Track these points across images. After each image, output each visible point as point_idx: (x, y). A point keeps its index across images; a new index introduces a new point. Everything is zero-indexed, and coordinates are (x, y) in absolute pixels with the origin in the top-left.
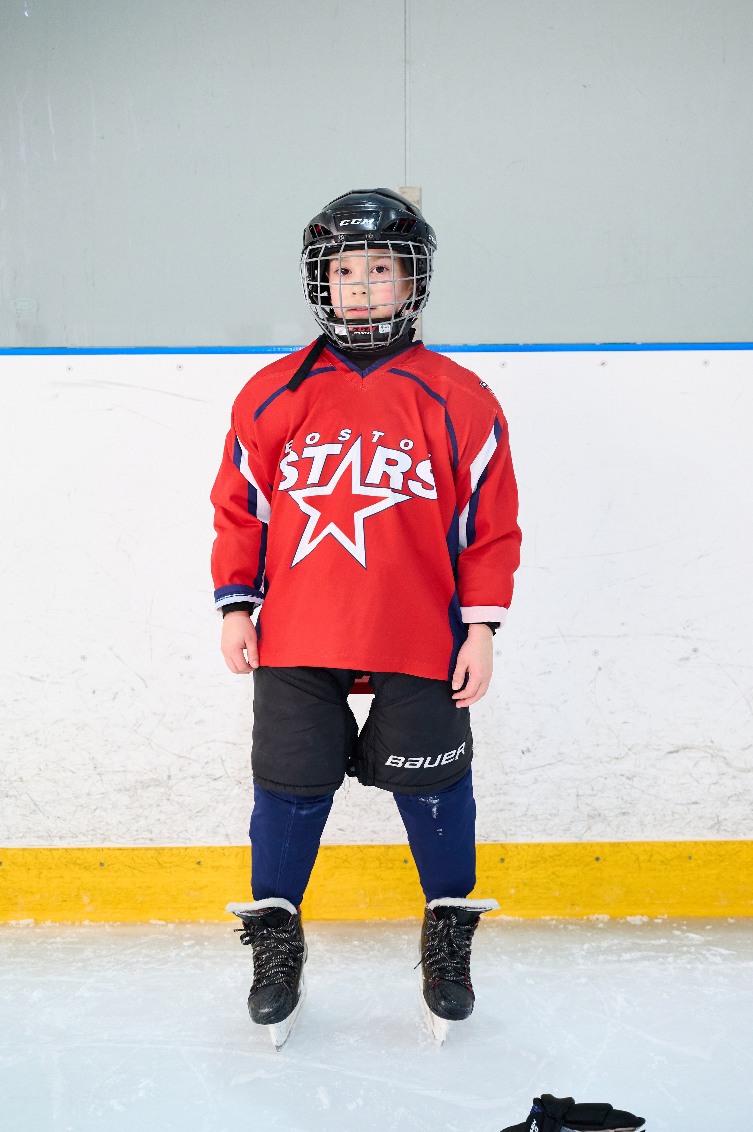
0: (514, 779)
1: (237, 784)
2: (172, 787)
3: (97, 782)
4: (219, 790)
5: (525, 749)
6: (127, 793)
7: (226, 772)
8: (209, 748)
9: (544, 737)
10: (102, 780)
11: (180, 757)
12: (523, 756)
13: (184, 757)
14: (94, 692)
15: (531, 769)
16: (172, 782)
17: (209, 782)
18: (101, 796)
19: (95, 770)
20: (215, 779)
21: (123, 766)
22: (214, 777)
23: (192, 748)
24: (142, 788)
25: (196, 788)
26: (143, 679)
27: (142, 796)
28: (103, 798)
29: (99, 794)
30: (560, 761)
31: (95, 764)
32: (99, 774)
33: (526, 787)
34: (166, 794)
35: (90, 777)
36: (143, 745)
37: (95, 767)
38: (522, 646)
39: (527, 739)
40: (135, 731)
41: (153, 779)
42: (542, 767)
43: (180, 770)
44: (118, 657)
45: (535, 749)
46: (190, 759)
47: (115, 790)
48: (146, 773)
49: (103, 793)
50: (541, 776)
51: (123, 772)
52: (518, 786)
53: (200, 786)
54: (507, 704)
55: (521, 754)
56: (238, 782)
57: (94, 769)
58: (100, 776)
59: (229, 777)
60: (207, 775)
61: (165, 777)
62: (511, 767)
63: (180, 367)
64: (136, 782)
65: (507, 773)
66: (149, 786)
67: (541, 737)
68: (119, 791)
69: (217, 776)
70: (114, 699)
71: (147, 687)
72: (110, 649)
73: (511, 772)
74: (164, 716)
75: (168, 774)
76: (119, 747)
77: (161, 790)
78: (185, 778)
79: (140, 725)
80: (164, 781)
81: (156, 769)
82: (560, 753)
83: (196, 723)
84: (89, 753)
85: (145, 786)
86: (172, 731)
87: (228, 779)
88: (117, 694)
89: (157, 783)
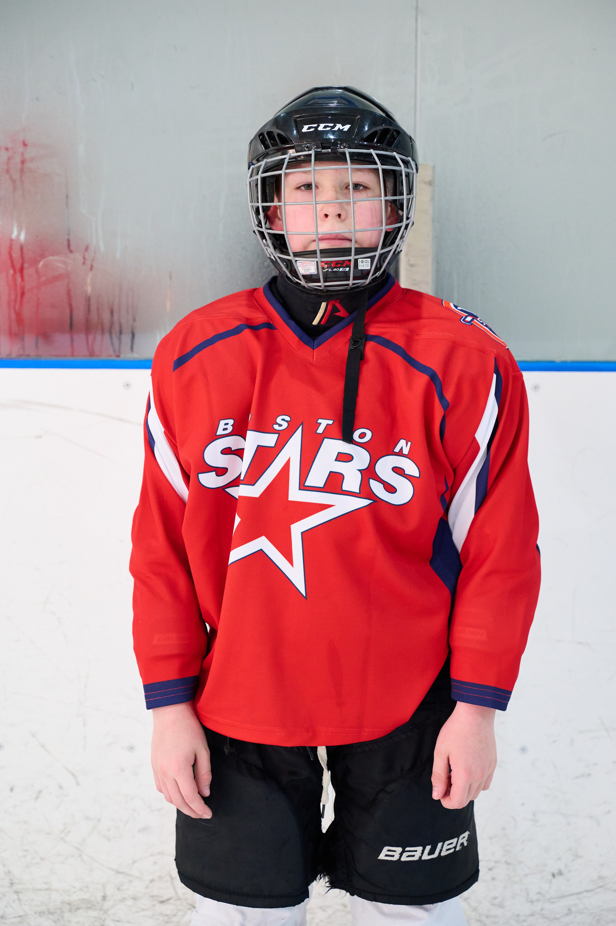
0: (542, 909)
1: (190, 909)
2: (108, 910)
3: (14, 901)
4: (166, 915)
5: (556, 872)
6: (51, 916)
7: (176, 893)
8: (155, 863)
9: (581, 857)
10: (19, 899)
11: (118, 872)
12: (554, 881)
13: (123, 873)
14: (12, 790)
15: (563, 897)
16: (107, 904)
17: (154, 905)
18: (18, 919)
19: (10, 887)
20: (162, 902)
21: (45, 883)
22: (161, 899)
23: (134, 862)
24: (70, 911)
25: (137, 912)
26: (73, 775)
27: (69, 921)
28: (20, 922)
29: (15, 917)
30: (600, 887)
31: (11, 880)
32: (17, 892)
33: (557, 919)
34: (100, 919)
35: (4, 895)
36: (72, 856)
37: (12, 884)
38: (554, 741)
39: (559, 859)
40: (62, 839)
41: (85, 899)
42: (577, 894)
43: (118, 889)
44: (43, 746)
45: (569, 871)
46: (130, 875)
47: (35, 913)
48: (75, 892)
49: (20, 916)
50: (576, 905)
51: (47, 890)
52: (547, 918)
53: (143, 910)
54: (534, 815)
55: (550, 877)
56: (191, 905)
57: (10, 885)
58: (18, 895)
59: (179, 899)
60: (153, 896)
61: (99, 898)
62: (539, 893)
63: (128, 385)
64: (63, 902)
65: (532, 902)
66: (78, 909)
67: (577, 856)
68: (41, 914)
69: (165, 898)
70: (36, 798)
71: (78, 784)
72: (34, 735)
73: (538, 900)
74: (99, 820)
75: (102, 894)
76: (42, 859)
77: (93, 913)
78: (123, 900)
79: (69, 832)
80: (98, 903)
81: (87, 887)
82: (600, 878)
83: (139, 831)
84: (4, 865)
85: (73, 908)
86: (109, 840)
87: (179, 902)
88: (40, 792)
89: (89, 905)
